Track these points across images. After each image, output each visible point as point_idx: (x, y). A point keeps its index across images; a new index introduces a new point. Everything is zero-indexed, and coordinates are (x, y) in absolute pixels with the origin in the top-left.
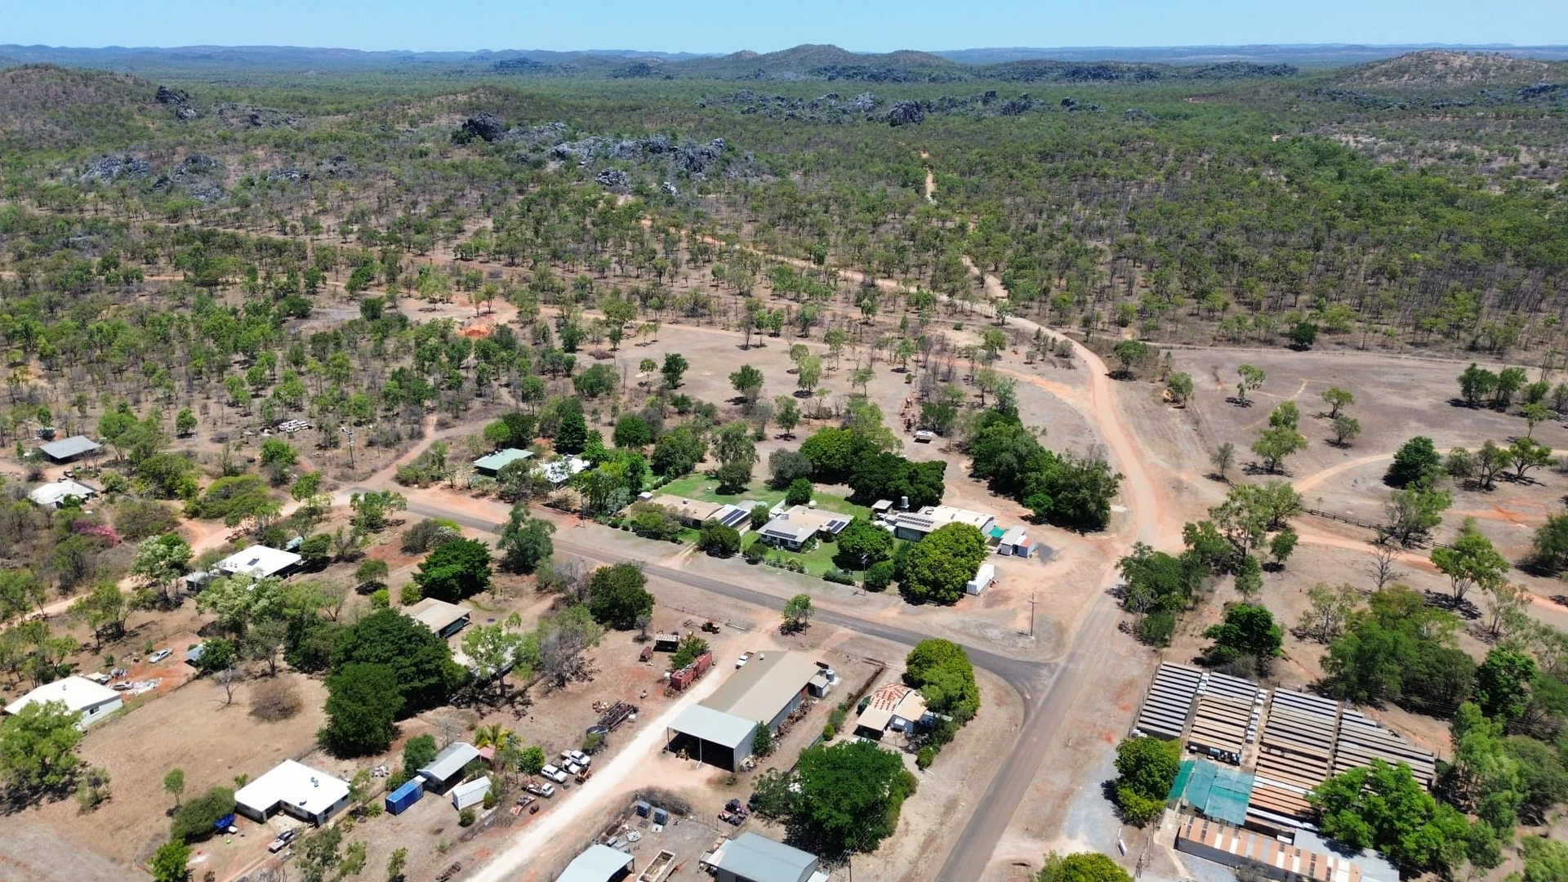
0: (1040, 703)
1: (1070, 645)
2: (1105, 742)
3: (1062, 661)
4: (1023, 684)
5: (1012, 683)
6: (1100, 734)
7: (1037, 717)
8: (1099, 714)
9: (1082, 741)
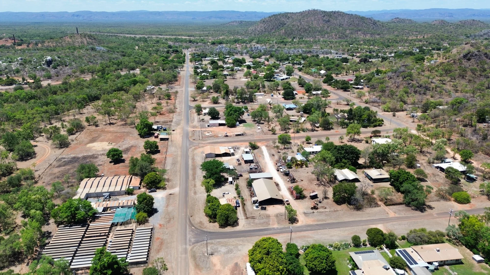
0: (188, 226)
1: (189, 258)
2: (161, 224)
3: (189, 248)
4: (197, 231)
5: (201, 230)
6: (164, 226)
7: (186, 222)
8: (167, 233)
9: (169, 221)
